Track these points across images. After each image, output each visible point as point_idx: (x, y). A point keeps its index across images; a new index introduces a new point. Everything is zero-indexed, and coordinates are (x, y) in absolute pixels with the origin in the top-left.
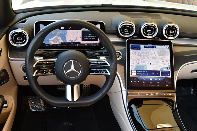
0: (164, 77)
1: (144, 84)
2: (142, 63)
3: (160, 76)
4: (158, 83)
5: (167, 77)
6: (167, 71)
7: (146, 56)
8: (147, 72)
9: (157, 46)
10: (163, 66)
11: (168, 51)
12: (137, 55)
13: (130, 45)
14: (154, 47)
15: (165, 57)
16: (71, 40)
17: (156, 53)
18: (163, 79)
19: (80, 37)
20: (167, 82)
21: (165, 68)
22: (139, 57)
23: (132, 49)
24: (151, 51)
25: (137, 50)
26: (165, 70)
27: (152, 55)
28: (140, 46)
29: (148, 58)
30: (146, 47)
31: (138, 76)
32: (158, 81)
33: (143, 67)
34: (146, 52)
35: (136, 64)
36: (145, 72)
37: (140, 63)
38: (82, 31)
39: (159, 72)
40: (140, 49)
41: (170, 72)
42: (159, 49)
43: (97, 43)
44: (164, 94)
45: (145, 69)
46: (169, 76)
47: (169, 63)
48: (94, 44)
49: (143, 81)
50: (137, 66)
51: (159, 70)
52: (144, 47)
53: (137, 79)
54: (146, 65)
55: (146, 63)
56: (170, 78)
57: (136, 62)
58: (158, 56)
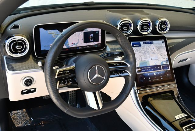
0: (165, 70)
1: (150, 80)
2: (144, 60)
3: (161, 69)
4: (161, 77)
5: (167, 70)
6: (166, 64)
7: (147, 52)
8: (150, 67)
9: (154, 42)
10: (162, 60)
11: (164, 45)
12: (139, 52)
13: (131, 43)
14: (152, 43)
15: (163, 51)
16: (73, 43)
17: (154, 48)
18: (164, 72)
19: (82, 39)
20: (168, 75)
21: (164, 61)
22: (141, 54)
23: (133, 46)
24: (150, 47)
25: (138, 47)
26: (164, 63)
27: (152, 50)
28: (140, 43)
29: (149, 54)
30: (145, 44)
31: (144, 73)
32: (160, 75)
33: (146, 63)
34: (146, 48)
35: (140, 61)
36: (148, 68)
37: (143, 59)
38: (84, 32)
39: (160, 66)
40: (140, 46)
41: (169, 65)
42: (156, 44)
43: (99, 44)
44: (168, 87)
45: (148, 65)
46: (169, 68)
47: (167, 56)
48: (96, 45)
49: (149, 76)
50: (141, 63)
51: (160, 64)
52: (144, 43)
53: (143, 76)
54: (149, 61)
55: (148, 59)
56: (169, 71)
57: (139, 59)
58: (157, 51)
